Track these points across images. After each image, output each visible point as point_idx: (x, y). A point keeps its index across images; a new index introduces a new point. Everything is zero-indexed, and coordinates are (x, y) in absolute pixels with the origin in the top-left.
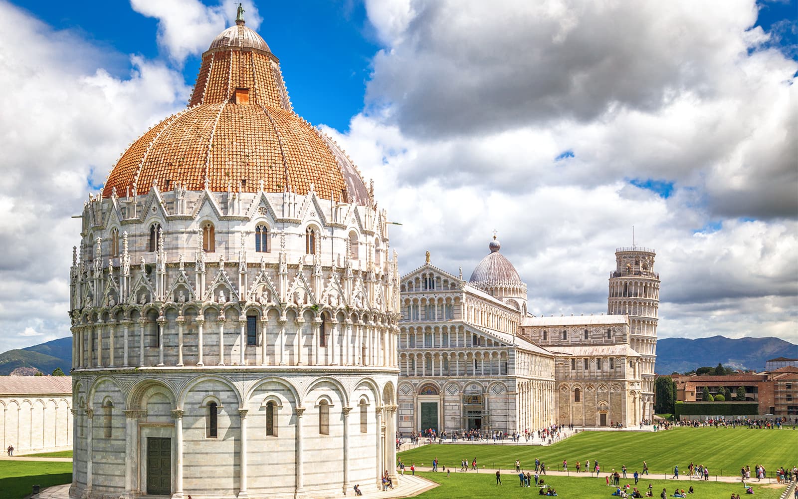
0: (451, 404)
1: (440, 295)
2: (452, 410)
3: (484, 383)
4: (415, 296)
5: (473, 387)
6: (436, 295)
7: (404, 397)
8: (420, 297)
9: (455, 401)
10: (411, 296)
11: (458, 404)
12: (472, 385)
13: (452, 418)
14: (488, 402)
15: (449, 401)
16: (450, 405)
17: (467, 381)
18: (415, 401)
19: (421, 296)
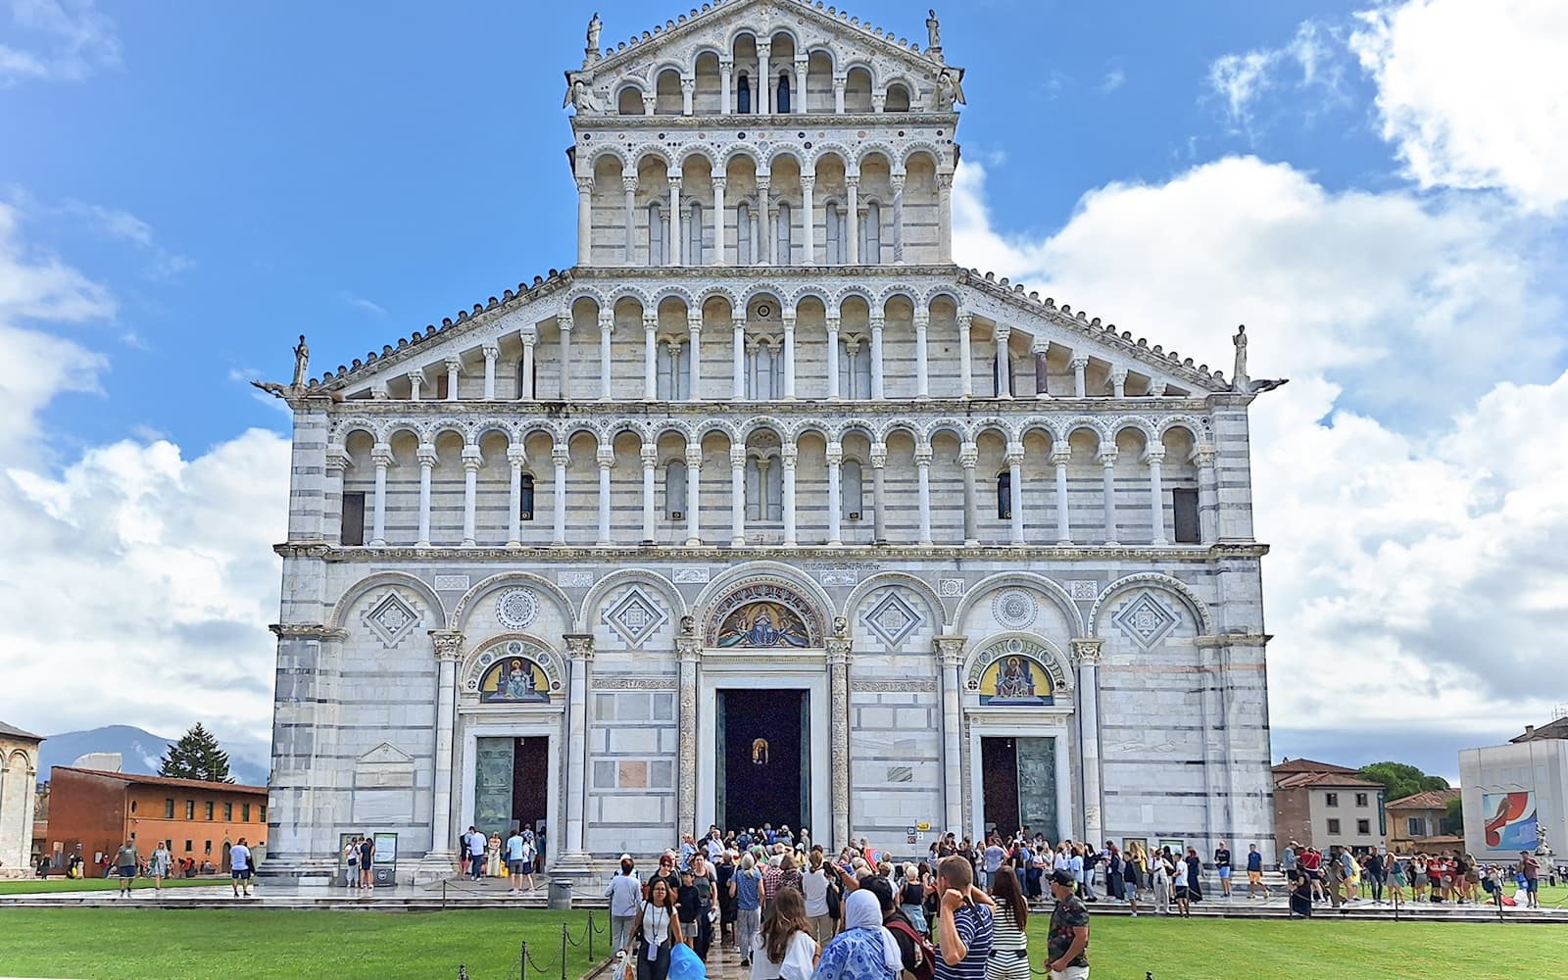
0: (888, 697)
1: (834, 139)
2: (895, 728)
3: (1073, 586)
4: (691, 140)
5: (1008, 610)
6: (811, 135)
7: (623, 661)
8: (720, 145)
9: (908, 684)
10: (672, 136)
11: (926, 698)
12: (1003, 597)
13: (892, 775)
14: (1098, 688)
15: (869, 684)
16: (879, 705)
17: (982, 574)
18: (688, 680)
19: (729, 140)
